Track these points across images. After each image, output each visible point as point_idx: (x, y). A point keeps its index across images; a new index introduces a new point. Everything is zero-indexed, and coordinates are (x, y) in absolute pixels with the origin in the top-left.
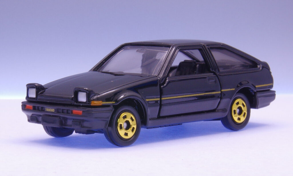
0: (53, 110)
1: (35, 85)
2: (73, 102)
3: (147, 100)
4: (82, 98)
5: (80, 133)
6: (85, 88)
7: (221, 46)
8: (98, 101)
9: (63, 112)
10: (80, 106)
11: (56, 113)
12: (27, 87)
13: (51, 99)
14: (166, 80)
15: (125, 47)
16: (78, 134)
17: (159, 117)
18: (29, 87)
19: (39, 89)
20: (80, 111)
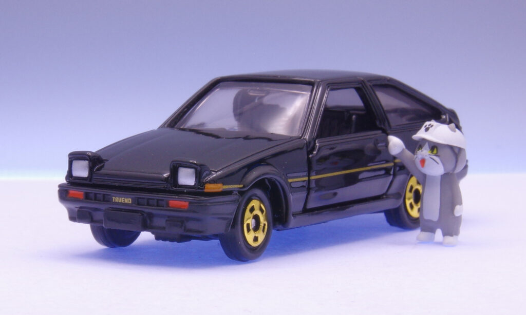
0: (128, 200)
1: (87, 155)
2: (169, 185)
3: (290, 181)
4: (187, 178)
5: (165, 239)
6: (191, 161)
7: (387, 83)
8: (215, 184)
9: (148, 204)
10: (183, 193)
11: (134, 205)
12: (70, 158)
13: (122, 180)
14: (315, 144)
15: (221, 84)
16: (161, 242)
17: (306, 211)
18: (72, 157)
19: (95, 161)
20: (185, 201)
